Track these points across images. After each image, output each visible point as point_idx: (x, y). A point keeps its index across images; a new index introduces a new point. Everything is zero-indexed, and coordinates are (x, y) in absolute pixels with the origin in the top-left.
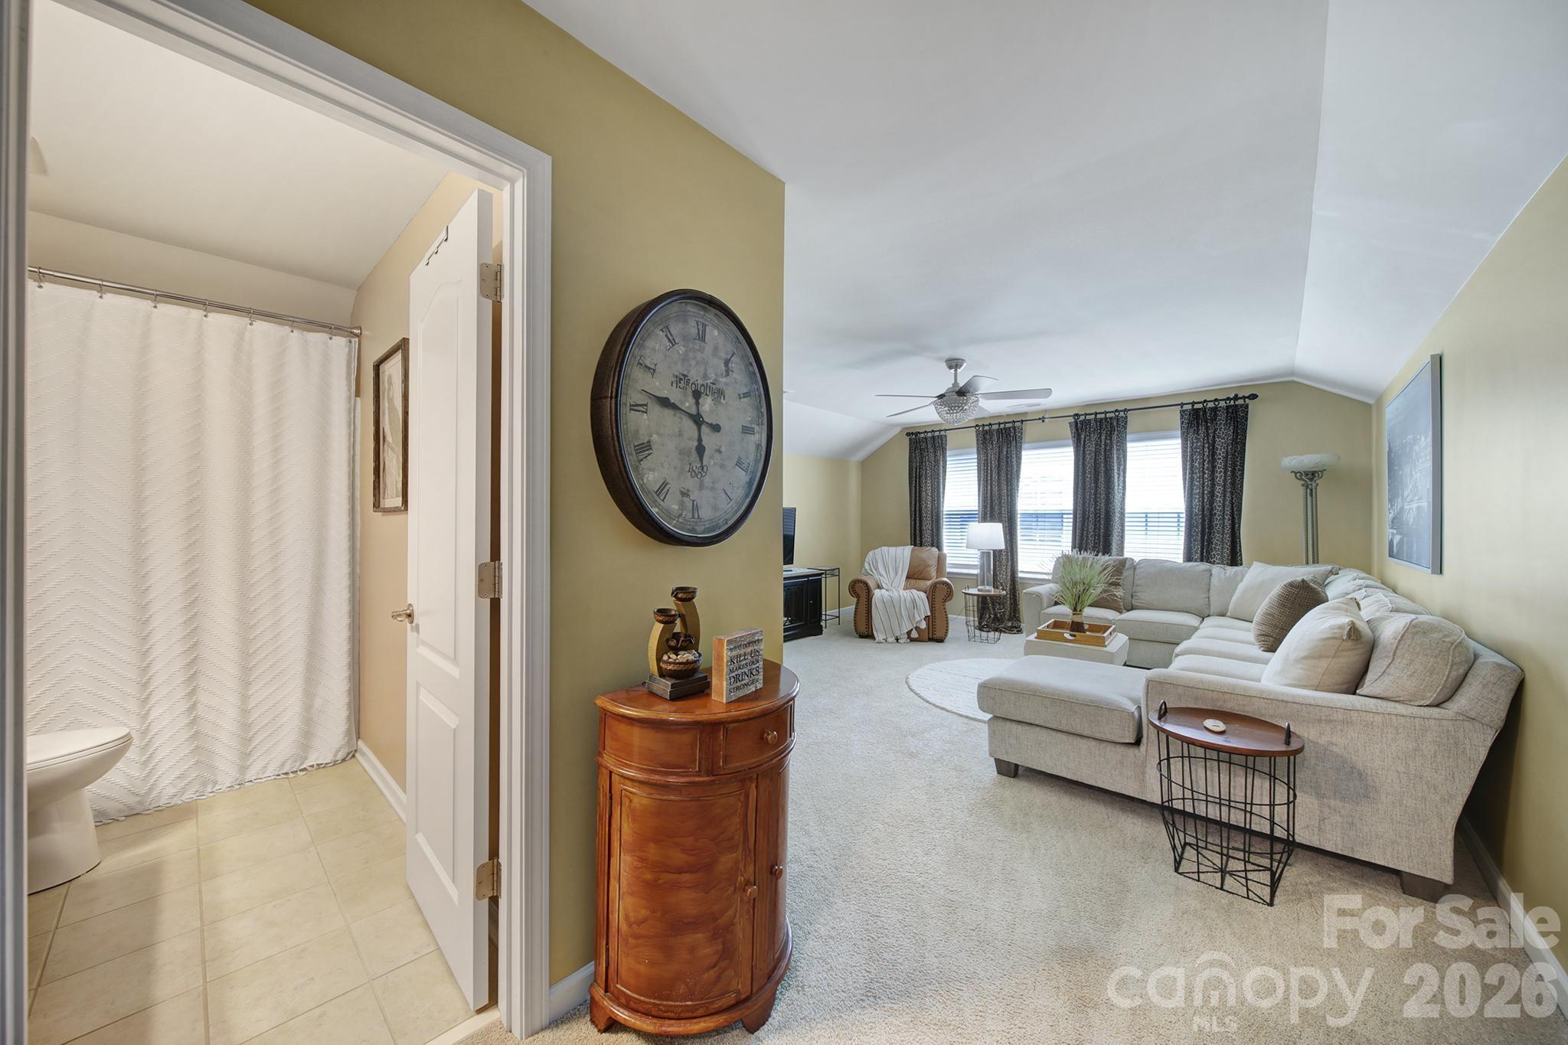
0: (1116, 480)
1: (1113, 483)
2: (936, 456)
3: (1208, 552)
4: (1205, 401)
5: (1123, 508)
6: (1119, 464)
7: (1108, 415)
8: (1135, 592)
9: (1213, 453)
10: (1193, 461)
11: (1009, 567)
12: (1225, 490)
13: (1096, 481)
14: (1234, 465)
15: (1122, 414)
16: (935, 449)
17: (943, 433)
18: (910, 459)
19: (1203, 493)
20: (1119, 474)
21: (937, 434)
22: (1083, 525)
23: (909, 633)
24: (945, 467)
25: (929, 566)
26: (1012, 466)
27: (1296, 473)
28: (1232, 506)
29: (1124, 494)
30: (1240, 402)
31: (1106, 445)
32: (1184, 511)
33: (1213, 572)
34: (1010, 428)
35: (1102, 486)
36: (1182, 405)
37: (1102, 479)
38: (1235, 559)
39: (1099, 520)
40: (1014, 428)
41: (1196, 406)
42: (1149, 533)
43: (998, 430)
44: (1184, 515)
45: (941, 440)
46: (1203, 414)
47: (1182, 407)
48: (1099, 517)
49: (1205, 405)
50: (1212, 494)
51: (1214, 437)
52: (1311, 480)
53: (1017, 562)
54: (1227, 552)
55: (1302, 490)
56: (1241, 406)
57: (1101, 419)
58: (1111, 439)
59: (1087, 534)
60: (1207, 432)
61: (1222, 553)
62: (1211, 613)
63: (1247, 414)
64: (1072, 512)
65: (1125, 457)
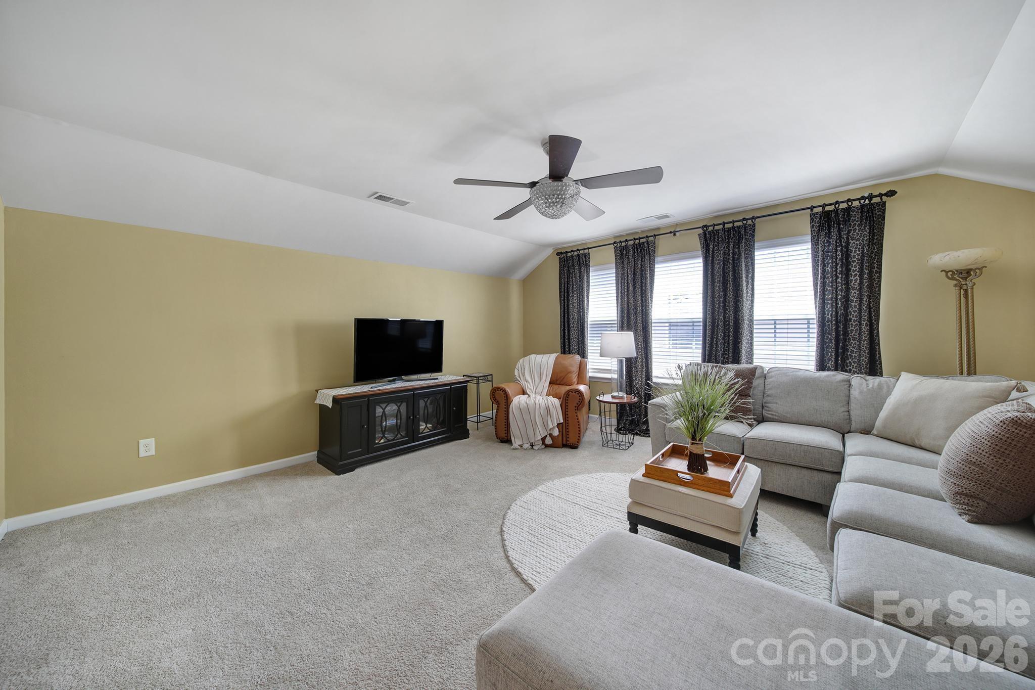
0: (745, 288)
1: (742, 290)
2: (580, 272)
3: (843, 360)
4: (837, 202)
5: (751, 315)
6: (747, 272)
7: (736, 224)
8: (765, 403)
9: (847, 255)
10: (824, 265)
11: (644, 374)
12: (861, 295)
13: (725, 289)
14: (871, 267)
15: (750, 222)
16: (580, 266)
17: (586, 251)
18: (560, 276)
19: (836, 298)
20: (747, 282)
21: (582, 252)
22: (713, 333)
23: (543, 439)
24: (588, 282)
25: (570, 372)
26: (646, 278)
27: (947, 272)
28: (870, 311)
29: (752, 301)
30: (877, 200)
31: (734, 253)
32: (814, 317)
33: (852, 383)
34: (644, 243)
35: (731, 294)
36: (812, 208)
37: (730, 287)
38: (874, 368)
39: (729, 328)
40: (648, 242)
41: (827, 208)
42: (778, 339)
43: (633, 245)
44: (815, 321)
45: (585, 257)
46: (835, 216)
47: (812, 210)
48: (729, 324)
49: (837, 206)
50: (847, 300)
51: (848, 238)
52: (965, 279)
53: (651, 368)
54: (865, 360)
55: (954, 292)
56: (878, 204)
57: (729, 229)
58: (739, 248)
59: (717, 342)
60: (840, 234)
61: (859, 361)
62: (851, 430)
63: (884, 213)
64: (701, 320)
65: (753, 265)
